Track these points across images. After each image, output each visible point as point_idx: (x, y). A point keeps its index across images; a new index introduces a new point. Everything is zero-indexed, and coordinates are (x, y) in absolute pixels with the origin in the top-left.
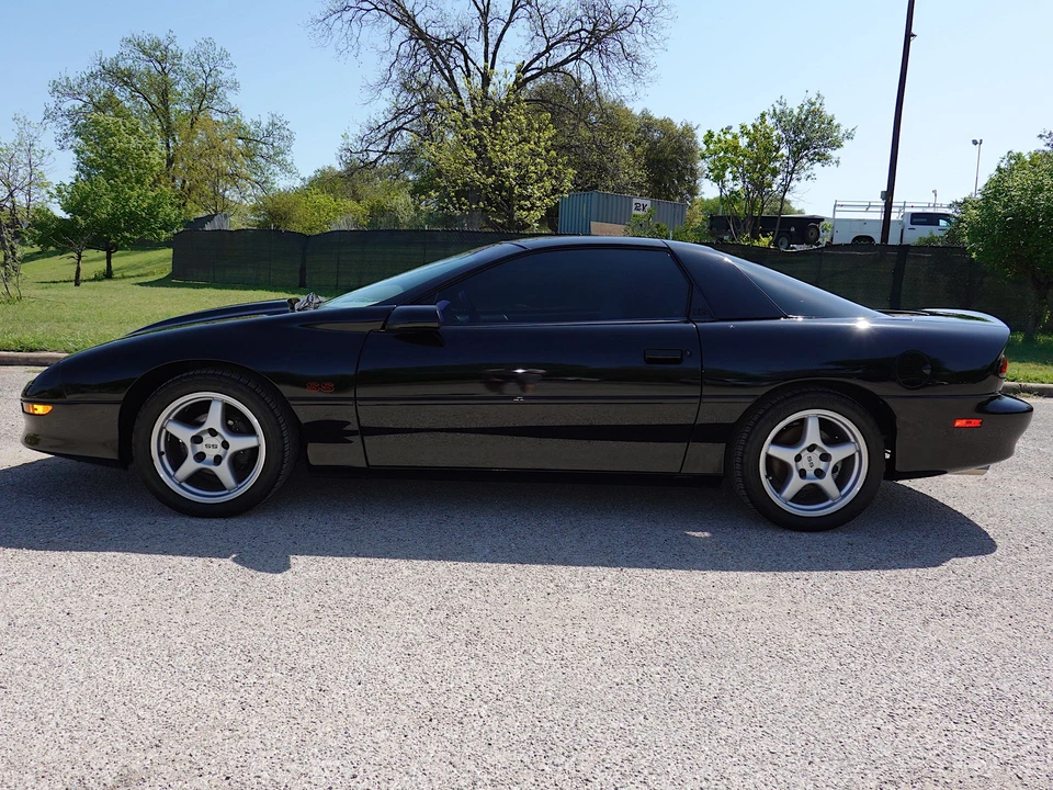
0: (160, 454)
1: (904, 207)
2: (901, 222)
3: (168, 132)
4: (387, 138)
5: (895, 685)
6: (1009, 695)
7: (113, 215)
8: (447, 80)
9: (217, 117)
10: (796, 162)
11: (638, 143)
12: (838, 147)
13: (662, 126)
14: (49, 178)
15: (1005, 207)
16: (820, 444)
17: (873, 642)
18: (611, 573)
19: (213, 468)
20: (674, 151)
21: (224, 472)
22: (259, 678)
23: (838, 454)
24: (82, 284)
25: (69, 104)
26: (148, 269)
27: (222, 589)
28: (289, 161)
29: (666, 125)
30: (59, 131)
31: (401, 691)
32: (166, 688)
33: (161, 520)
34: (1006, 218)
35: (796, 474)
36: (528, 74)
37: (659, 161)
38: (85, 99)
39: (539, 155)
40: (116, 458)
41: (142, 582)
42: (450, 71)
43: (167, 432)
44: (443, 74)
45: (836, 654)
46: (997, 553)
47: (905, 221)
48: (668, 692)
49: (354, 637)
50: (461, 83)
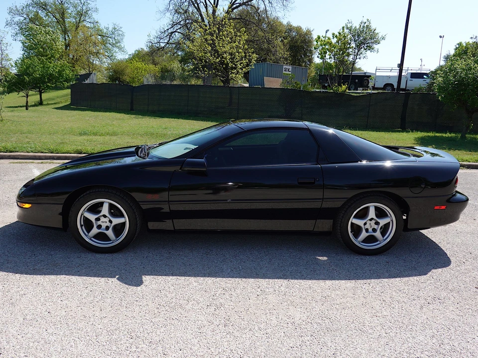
0: (81, 226)
1: (408, 70)
2: (406, 77)
3: (65, 32)
4: (168, 36)
5: (410, 345)
6: (458, 349)
7: (42, 75)
8: (196, 8)
9: (88, 25)
10: (359, 51)
11: (285, 38)
12: (379, 43)
13: (297, 30)
14: (10, 56)
15: (454, 77)
16: (375, 217)
17: (399, 320)
18: (284, 282)
19: (105, 232)
20: (302, 42)
21: (110, 233)
22: (137, 348)
23: (383, 222)
24: (29, 108)
25: (18, 18)
26: (59, 100)
27: (115, 296)
28: (123, 46)
29: (298, 29)
30: (13, 31)
31: (198, 354)
32: (97, 355)
33: (83, 255)
34: (454, 82)
35: (364, 231)
36: (235, 6)
37: (295, 47)
38: (25, 16)
39: (240, 48)
40: (61, 227)
41: (79, 293)
42: (198, 4)
43: (84, 216)
44: (194, 6)
45: (384, 328)
46: (451, 266)
47: (408, 76)
48: (314, 351)
49: (176, 323)
50: (203, 10)
